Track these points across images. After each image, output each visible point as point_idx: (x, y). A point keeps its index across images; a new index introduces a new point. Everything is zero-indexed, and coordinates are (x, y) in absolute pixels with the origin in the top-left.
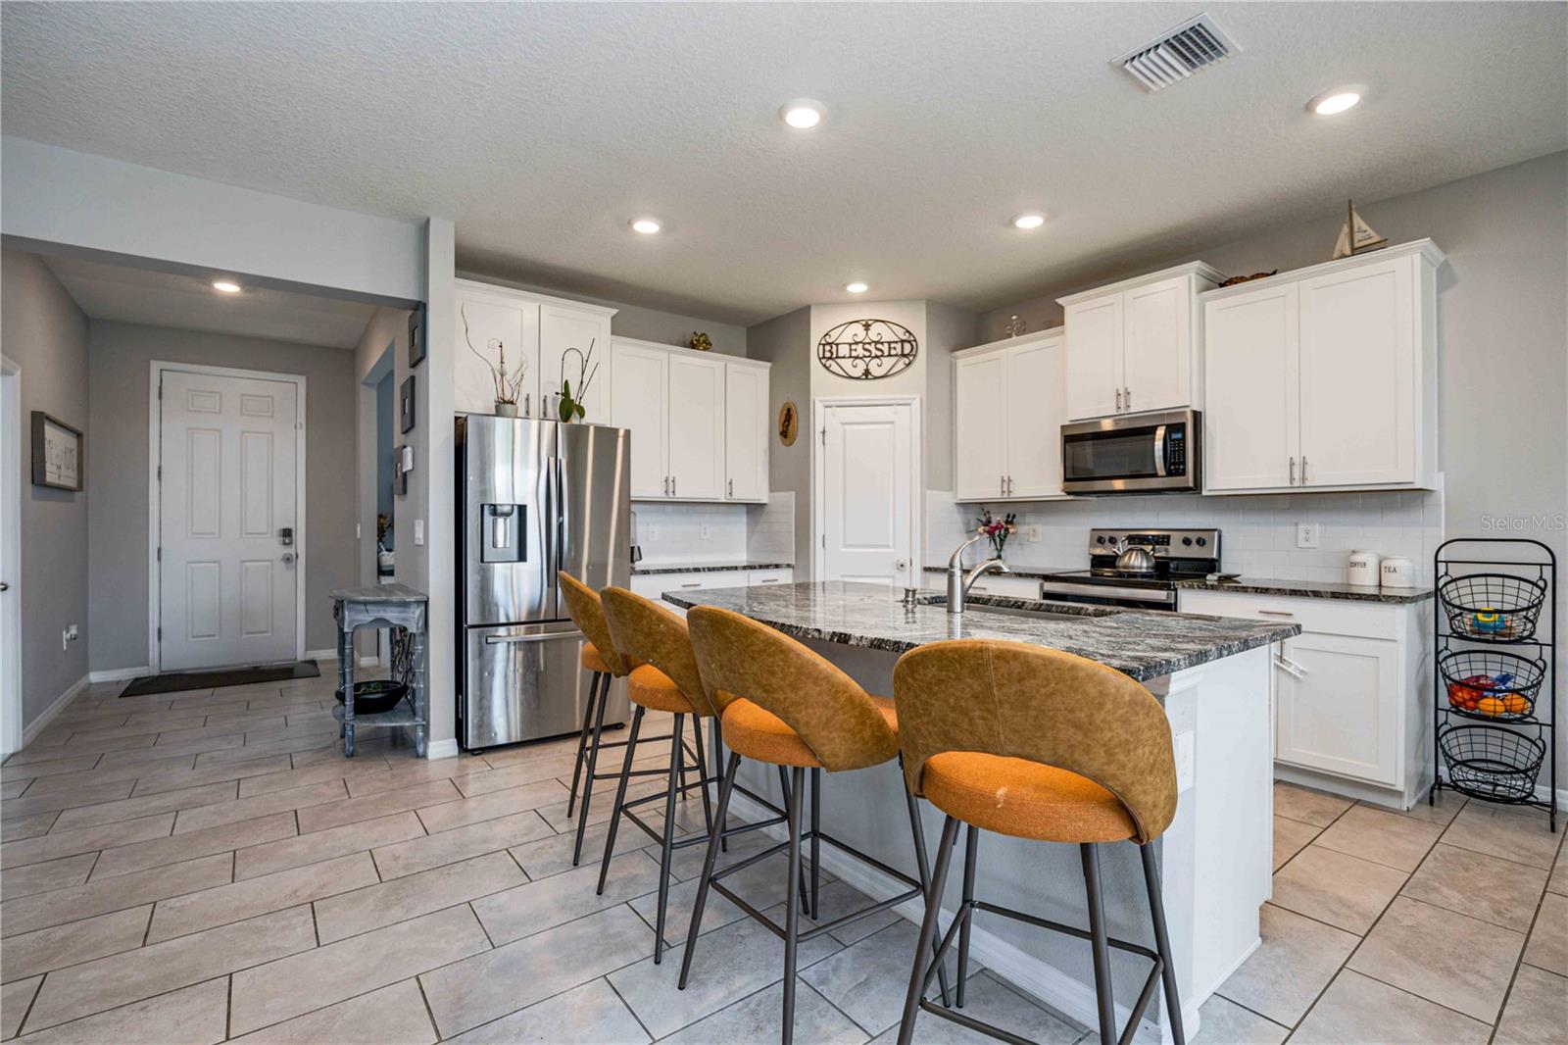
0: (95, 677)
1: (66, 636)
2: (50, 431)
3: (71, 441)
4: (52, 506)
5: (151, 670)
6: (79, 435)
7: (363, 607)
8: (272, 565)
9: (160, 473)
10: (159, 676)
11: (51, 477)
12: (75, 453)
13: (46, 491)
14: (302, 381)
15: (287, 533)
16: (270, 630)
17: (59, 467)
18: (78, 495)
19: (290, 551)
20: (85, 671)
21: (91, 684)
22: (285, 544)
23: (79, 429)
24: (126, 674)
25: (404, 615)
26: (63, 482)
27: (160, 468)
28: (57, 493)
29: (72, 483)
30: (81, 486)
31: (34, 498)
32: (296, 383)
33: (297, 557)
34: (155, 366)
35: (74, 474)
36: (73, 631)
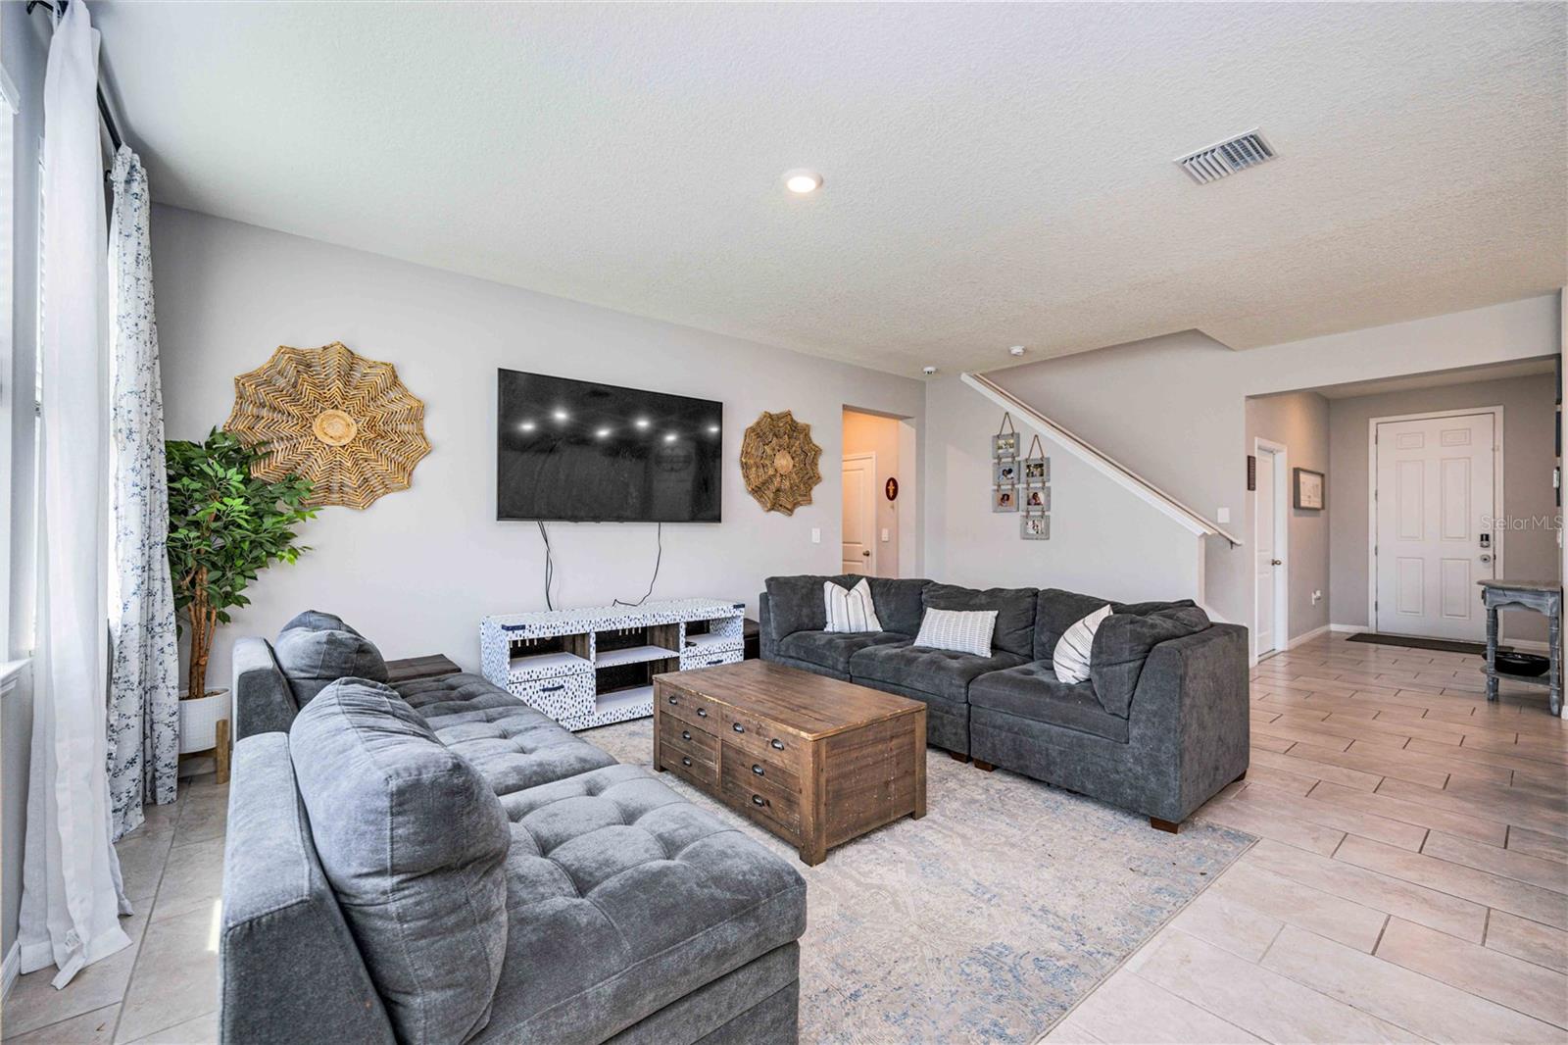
0: (1334, 627)
1: (1314, 597)
2: (1303, 477)
3: (1317, 480)
4: (1306, 520)
5: (1371, 629)
6: (1322, 476)
7: (1501, 592)
8: (1470, 564)
9: (1376, 495)
10: (1375, 635)
11: (1304, 503)
12: (1320, 487)
13: (1301, 512)
14: (1499, 410)
15: (1485, 538)
16: (1468, 615)
17: (1309, 497)
18: (1322, 512)
19: (1489, 552)
20: (1327, 621)
21: (1331, 632)
22: (1482, 546)
23: (1322, 472)
24: (1354, 629)
25: (1539, 602)
26: (1311, 505)
27: (1376, 491)
28: (1306, 511)
29: (1318, 505)
30: (1323, 508)
31: (1295, 515)
32: (1493, 413)
33: (1495, 558)
34: (1373, 422)
35: (1319, 500)
36: (1318, 594)
